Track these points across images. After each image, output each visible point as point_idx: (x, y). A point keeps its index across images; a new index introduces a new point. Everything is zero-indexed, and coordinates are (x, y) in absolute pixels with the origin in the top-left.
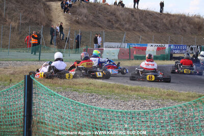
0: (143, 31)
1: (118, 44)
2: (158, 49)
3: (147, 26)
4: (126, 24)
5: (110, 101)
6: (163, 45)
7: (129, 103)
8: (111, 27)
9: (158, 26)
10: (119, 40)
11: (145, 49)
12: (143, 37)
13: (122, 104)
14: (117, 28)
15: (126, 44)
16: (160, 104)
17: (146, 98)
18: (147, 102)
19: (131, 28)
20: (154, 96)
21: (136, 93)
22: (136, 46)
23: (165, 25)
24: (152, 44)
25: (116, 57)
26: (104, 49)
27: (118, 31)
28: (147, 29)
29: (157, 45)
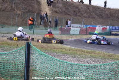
0: (94, 18)
1: (80, 25)
2: (103, 29)
3: (97, 15)
4: (84, 13)
5: (75, 59)
6: (106, 26)
7: (86, 60)
8: (76, 15)
9: (103, 15)
10: (80, 23)
11: (95, 28)
12: (94, 22)
13: (82, 60)
14: (79, 16)
15: (84, 25)
16: (104, 61)
17: (96, 57)
18: (96, 60)
19: (87, 16)
20: (100, 56)
21: (90, 54)
22: (90, 27)
23: (107, 15)
24: (99, 26)
25: (78, 33)
26: (71, 28)
27: (80, 18)
28: (97, 17)
29: (102, 26)
